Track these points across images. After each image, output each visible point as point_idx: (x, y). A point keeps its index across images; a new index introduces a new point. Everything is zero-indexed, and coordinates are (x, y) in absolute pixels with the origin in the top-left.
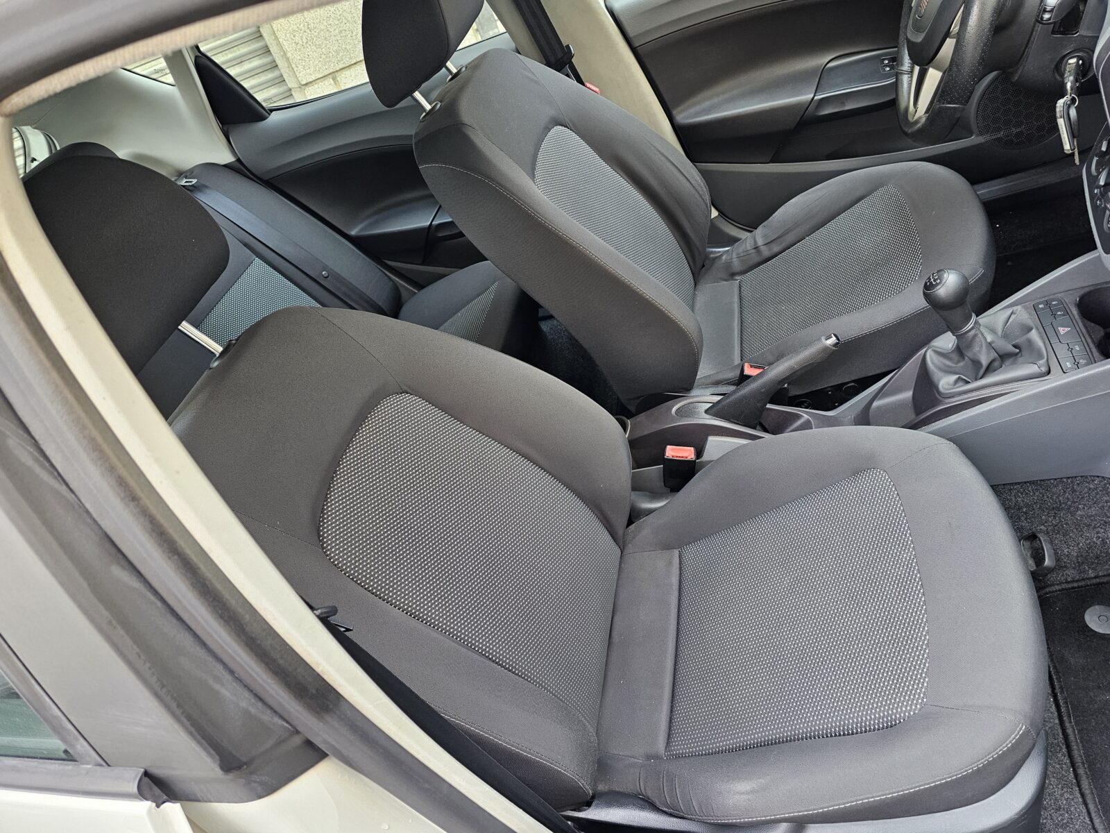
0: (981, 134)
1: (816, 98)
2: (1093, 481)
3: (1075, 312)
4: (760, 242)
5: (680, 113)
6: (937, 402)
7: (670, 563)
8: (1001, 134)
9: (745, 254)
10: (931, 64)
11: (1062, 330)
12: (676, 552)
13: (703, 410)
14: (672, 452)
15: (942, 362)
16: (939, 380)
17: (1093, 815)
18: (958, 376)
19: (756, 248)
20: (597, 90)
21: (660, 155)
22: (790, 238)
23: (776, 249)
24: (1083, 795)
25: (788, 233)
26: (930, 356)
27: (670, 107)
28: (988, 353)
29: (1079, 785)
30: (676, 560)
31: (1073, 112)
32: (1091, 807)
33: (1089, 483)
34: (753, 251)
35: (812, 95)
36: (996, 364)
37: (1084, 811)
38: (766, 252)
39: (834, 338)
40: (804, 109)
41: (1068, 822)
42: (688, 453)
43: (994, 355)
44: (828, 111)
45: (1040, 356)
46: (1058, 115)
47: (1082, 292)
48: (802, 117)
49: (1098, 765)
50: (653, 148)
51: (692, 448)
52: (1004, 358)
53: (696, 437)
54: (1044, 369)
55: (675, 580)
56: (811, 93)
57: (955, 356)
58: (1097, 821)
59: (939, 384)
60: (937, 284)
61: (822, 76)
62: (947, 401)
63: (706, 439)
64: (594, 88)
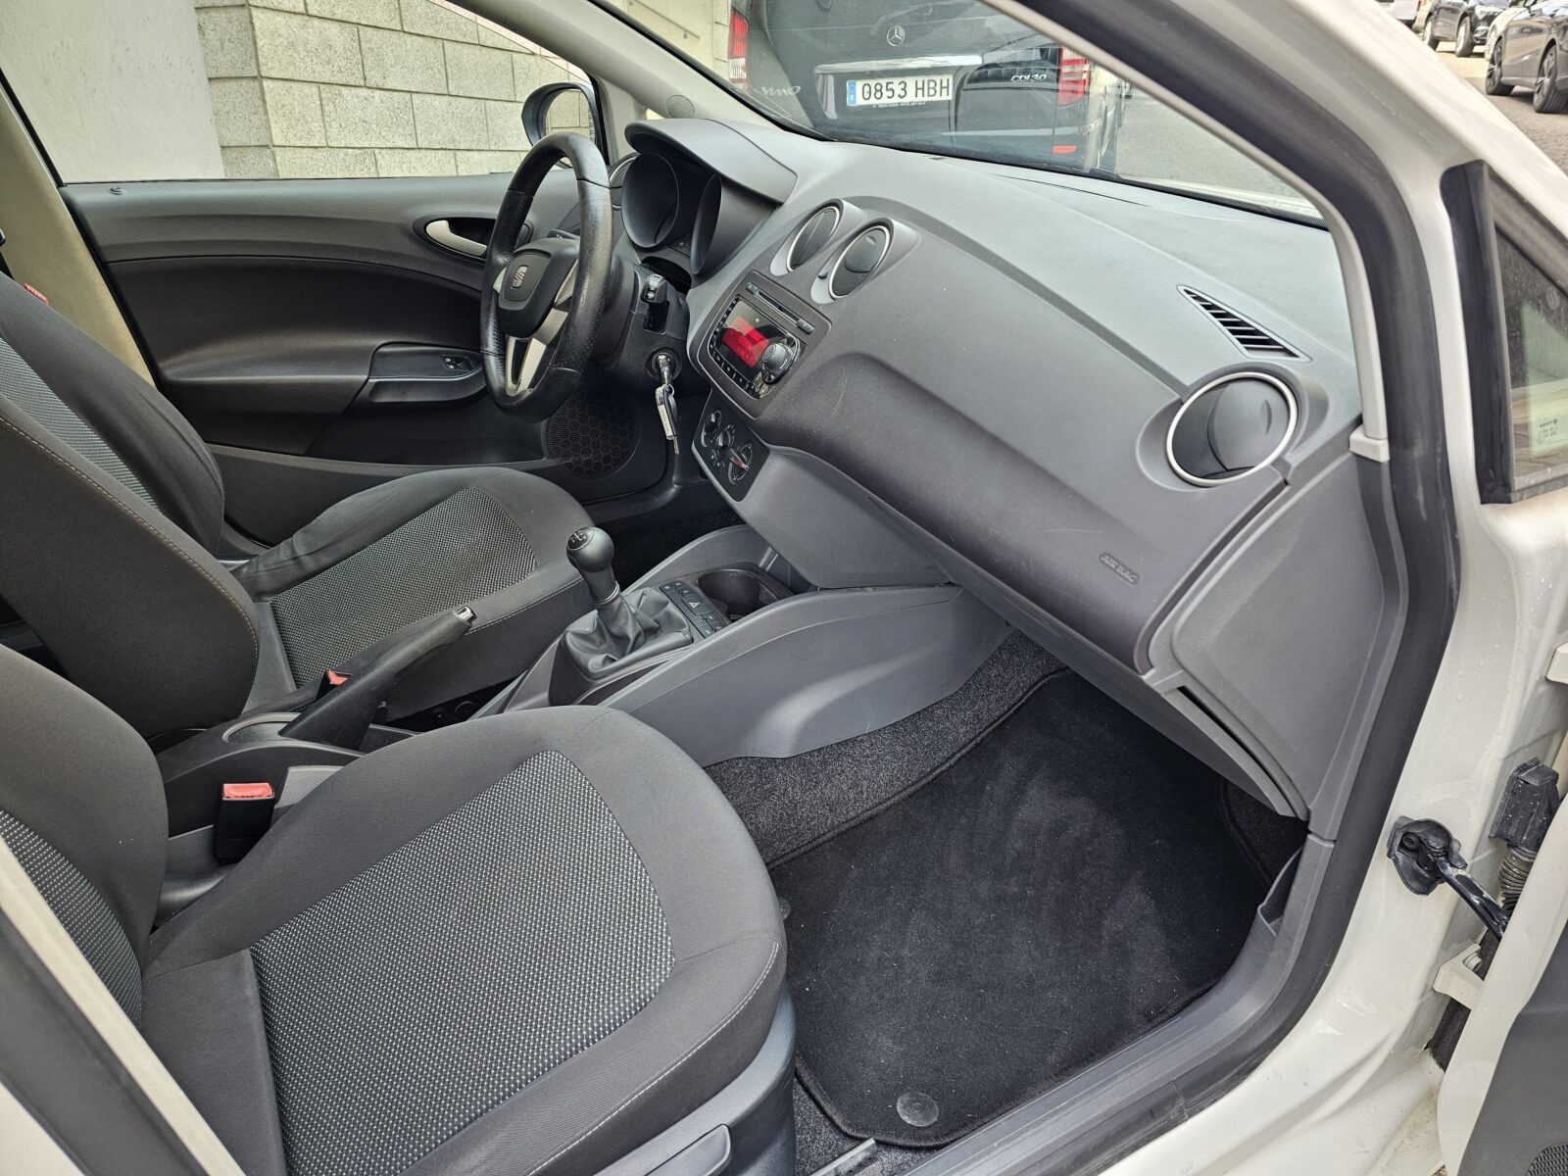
0: (551, 456)
1: (370, 381)
2: (737, 764)
3: (699, 591)
4: (301, 551)
5: (170, 366)
6: (589, 686)
7: (238, 970)
8: (571, 460)
9: (277, 566)
10: (535, 334)
11: (694, 605)
12: (246, 953)
13: (276, 732)
14: (233, 792)
15: (584, 646)
16: (587, 661)
17: (822, 1103)
18: (605, 655)
19: (296, 558)
20: (44, 298)
21: (150, 408)
22: (345, 547)
23: (325, 560)
24: (806, 1090)
25: (341, 540)
26: (571, 640)
27: (155, 357)
28: (634, 625)
29: (801, 1082)
30: (249, 964)
31: (672, 400)
32: (818, 1097)
33: (734, 767)
34: (291, 562)
35: (366, 377)
36: (641, 639)
37: (813, 1105)
38: (310, 564)
39: (468, 610)
40: (355, 392)
41: (802, 1125)
42: (260, 791)
43: (639, 628)
44: (385, 398)
45: (683, 626)
46: (658, 401)
47: (698, 576)
48: (351, 402)
49: (811, 1052)
50: (139, 396)
51: (267, 784)
52: (650, 632)
53: (272, 767)
54: (688, 636)
55: (251, 991)
56: (362, 374)
57: (596, 637)
58: (827, 1108)
59: (587, 665)
60: (584, 541)
61: (375, 360)
62: (599, 682)
63: (285, 773)
64: (40, 295)
